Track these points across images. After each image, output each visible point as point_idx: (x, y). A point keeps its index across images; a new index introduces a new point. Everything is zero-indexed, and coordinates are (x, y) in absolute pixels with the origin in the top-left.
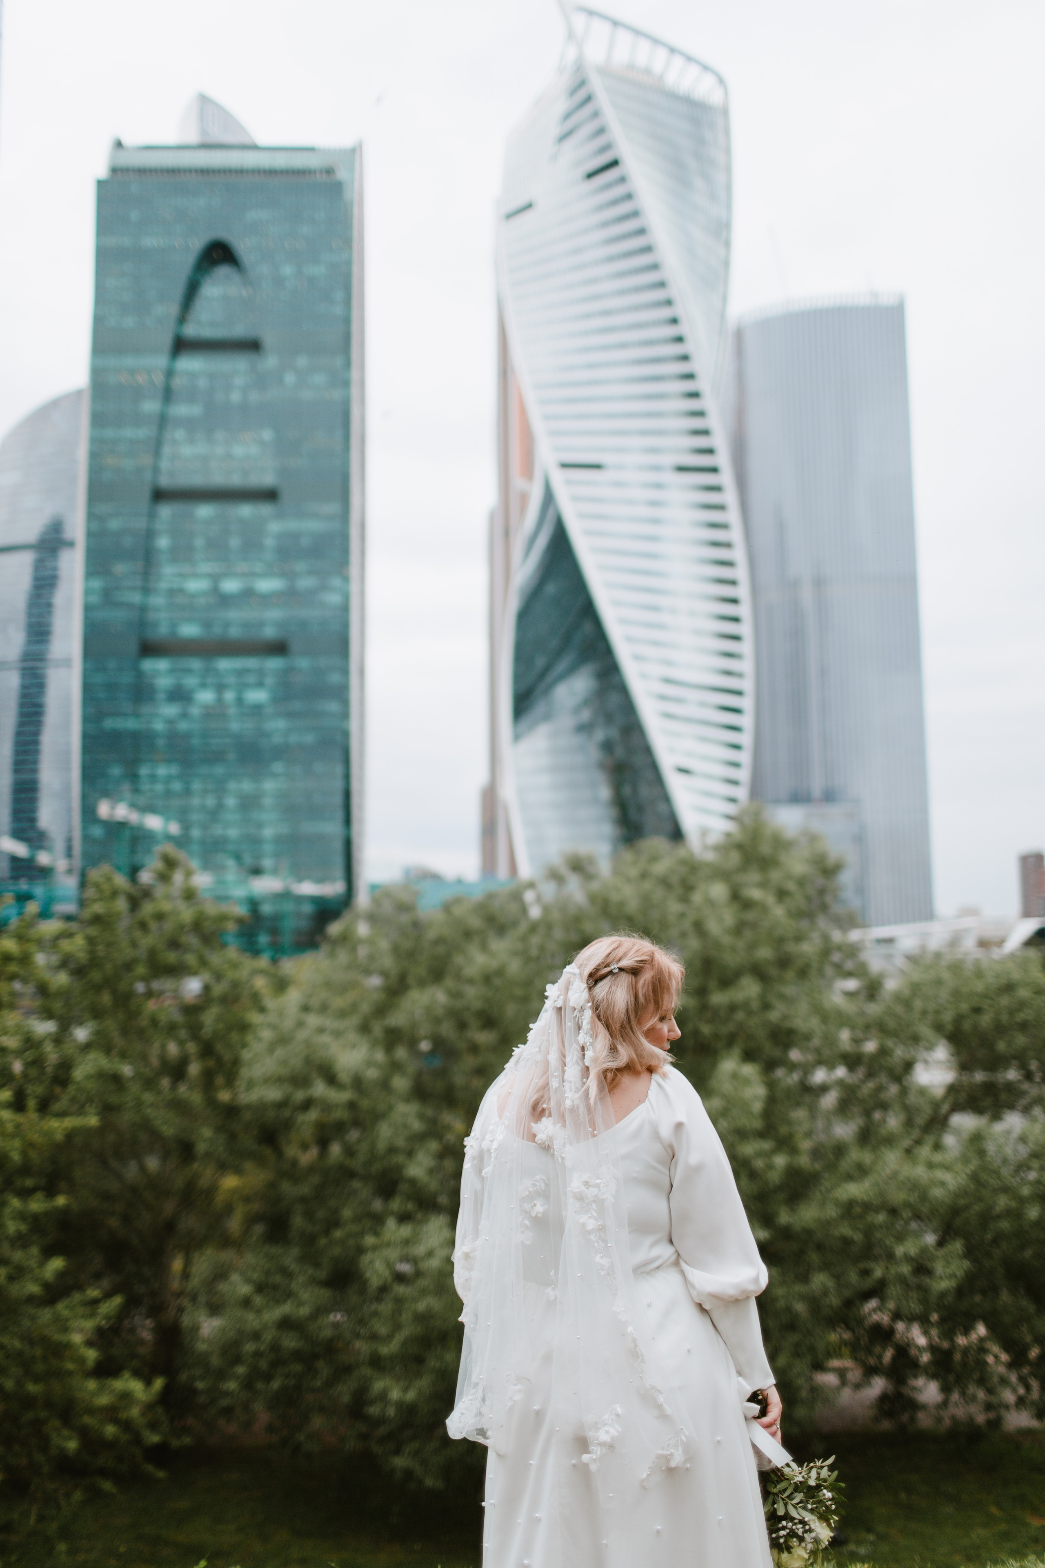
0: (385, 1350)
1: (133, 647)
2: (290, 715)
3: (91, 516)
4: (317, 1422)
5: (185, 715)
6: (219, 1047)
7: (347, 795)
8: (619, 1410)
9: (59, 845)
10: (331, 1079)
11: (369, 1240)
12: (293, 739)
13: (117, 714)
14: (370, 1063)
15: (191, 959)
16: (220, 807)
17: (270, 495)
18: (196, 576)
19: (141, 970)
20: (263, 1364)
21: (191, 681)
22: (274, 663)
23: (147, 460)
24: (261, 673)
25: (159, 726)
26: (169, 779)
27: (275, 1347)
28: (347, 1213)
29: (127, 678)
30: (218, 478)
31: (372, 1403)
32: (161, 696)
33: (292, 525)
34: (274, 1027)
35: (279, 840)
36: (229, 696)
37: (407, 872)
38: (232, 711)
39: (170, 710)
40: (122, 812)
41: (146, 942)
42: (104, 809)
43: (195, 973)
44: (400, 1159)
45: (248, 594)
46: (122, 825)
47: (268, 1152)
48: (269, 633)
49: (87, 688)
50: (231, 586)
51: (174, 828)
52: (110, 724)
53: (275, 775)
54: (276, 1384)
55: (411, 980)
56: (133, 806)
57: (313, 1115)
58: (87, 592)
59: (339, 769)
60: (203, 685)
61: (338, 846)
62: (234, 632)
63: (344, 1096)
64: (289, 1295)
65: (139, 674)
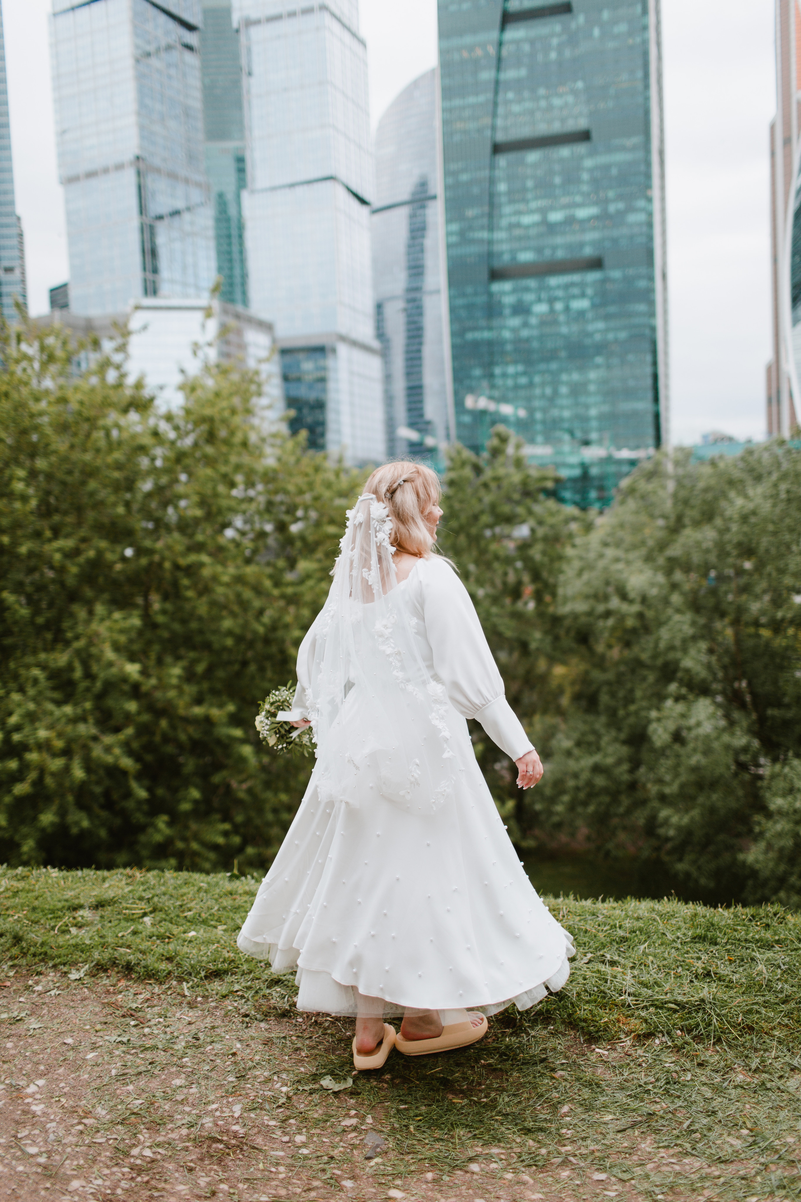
0: (667, 790)
1: (485, 275)
2: (607, 317)
3: (447, 173)
4: (622, 836)
5: (526, 325)
6: (545, 574)
7: (655, 377)
8: (418, 761)
9: (440, 431)
10: (624, 596)
11: (654, 714)
12: (611, 336)
13: (475, 329)
14: (652, 585)
15: (520, 510)
16: (556, 393)
17: (584, 136)
18: (531, 212)
19: (486, 519)
20: (582, 795)
21: (529, 297)
22: (593, 276)
23: (487, 121)
24: (582, 285)
25: (507, 334)
26: (516, 375)
27: (589, 784)
28: (638, 694)
29: (481, 299)
30: (543, 129)
31: (661, 825)
32: (507, 311)
33: (602, 159)
34: (581, 558)
35: (601, 417)
36: (559, 306)
37: (705, 437)
38: (562, 318)
39: (515, 322)
40: (483, 403)
41: (488, 498)
42: (469, 402)
43: (523, 522)
44: (679, 655)
45: (570, 221)
46: (483, 413)
47: (583, 649)
48: (588, 251)
49: (453, 310)
50: (555, 217)
51: (522, 413)
52: (470, 336)
53: (598, 366)
54: (591, 809)
55: (687, 521)
56: (491, 398)
57: (610, 622)
58: (449, 234)
59: (649, 358)
60: (539, 300)
61: (649, 419)
62: (560, 254)
63: (635, 608)
64: (599, 749)
65: (490, 295)
